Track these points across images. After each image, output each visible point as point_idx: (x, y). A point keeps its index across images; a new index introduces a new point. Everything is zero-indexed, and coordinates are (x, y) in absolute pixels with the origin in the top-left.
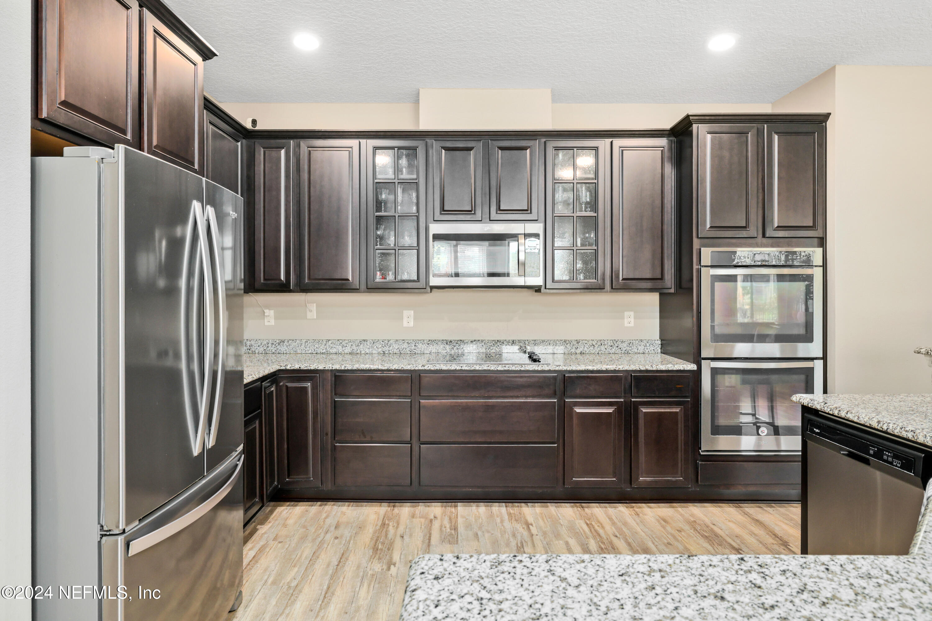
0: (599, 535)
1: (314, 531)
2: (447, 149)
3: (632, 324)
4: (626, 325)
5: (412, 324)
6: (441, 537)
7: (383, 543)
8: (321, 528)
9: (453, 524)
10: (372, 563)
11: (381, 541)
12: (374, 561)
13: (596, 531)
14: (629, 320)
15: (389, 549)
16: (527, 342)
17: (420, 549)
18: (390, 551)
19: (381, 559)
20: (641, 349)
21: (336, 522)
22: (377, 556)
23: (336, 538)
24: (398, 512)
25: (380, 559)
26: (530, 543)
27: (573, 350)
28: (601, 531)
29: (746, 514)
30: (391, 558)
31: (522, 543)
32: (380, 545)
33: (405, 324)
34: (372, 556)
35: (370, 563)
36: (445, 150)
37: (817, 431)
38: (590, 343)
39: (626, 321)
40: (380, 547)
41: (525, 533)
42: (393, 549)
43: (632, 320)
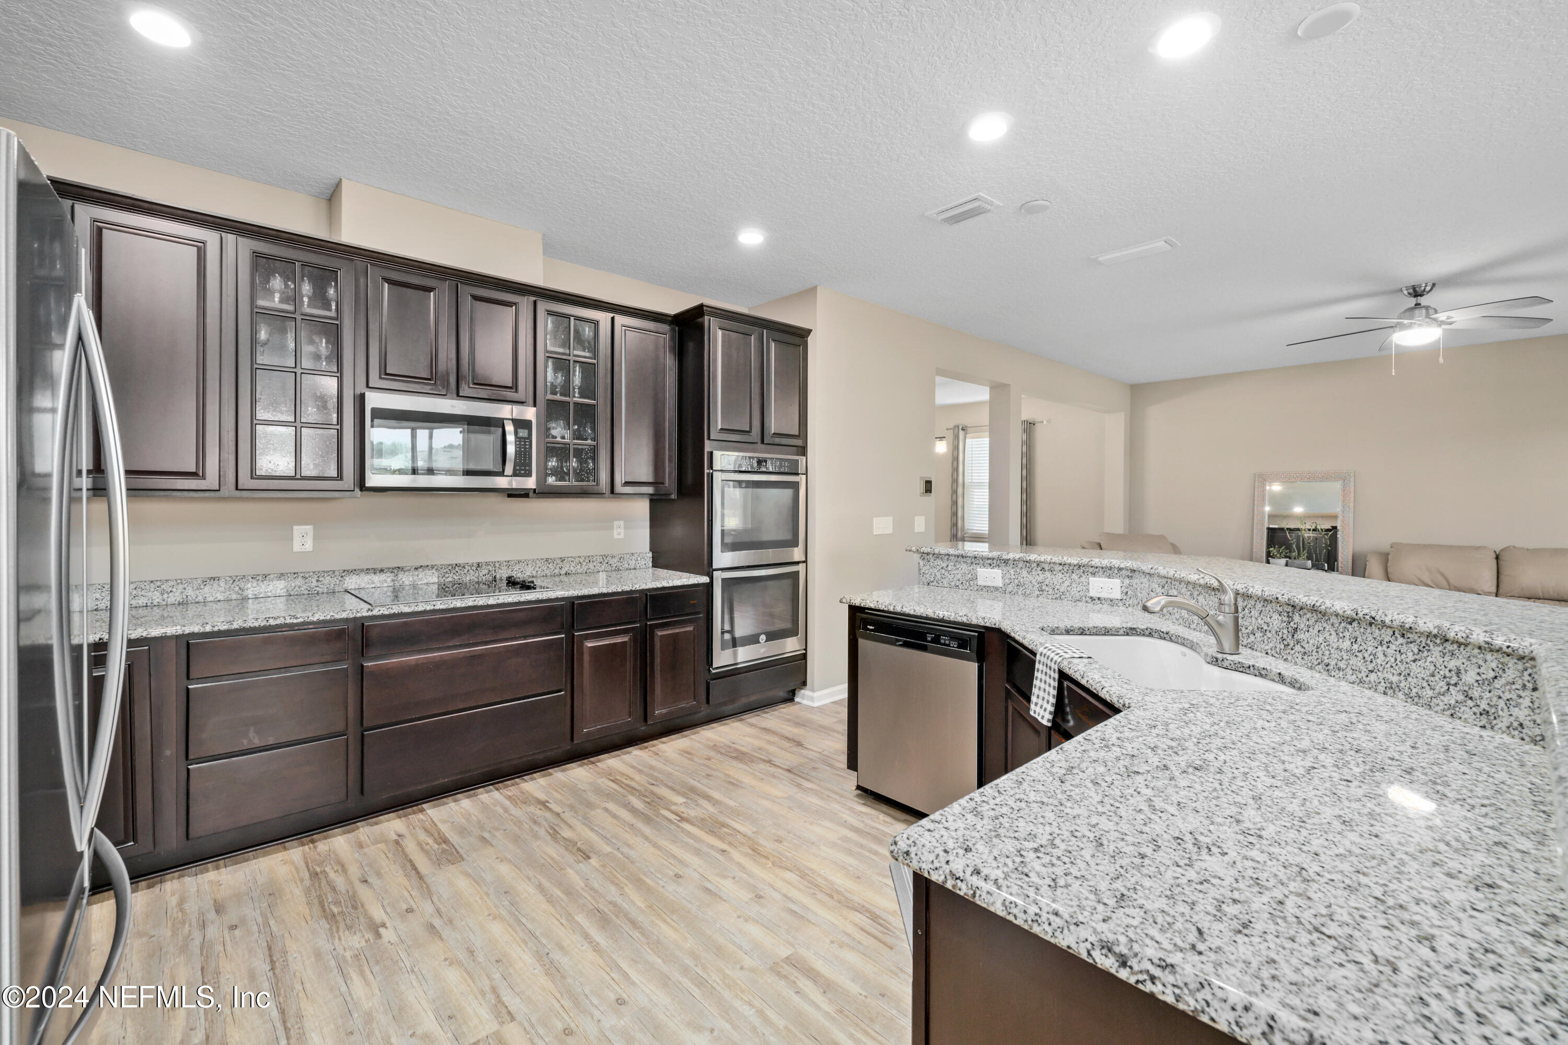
0: (634, 789)
1: (170, 933)
2: (391, 282)
3: (622, 536)
4: (616, 536)
5: (309, 546)
6: (431, 859)
7: (337, 903)
8: (184, 923)
9: (436, 835)
10: (340, 939)
11: (330, 900)
12: (341, 934)
13: (627, 785)
14: (619, 531)
15: (355, 908)
16: (497, 565)
17: (410, 889)
18: (360, 909)
19: (351, 927)
20: (632, 563)
21: (212, 902)
22: (342, 925)
23: (233, 928)
24: (327, 848)
25: (349, 928)
26: (562, 825)
27: (557, 571)
28: (633, 784)
29: (752, 725)
30: (371, 919)
31: (552, 828)
32: (332, 907)
33: (297, 547)
34: (331, 929)
35: (337, 940)
36: (389, 283)
37: (871, 628)
38: (577, 560)
39: (615, 532)
40: (335, 910)
41: (548, 815)
42: (362, 906)
43: (622, 531)
